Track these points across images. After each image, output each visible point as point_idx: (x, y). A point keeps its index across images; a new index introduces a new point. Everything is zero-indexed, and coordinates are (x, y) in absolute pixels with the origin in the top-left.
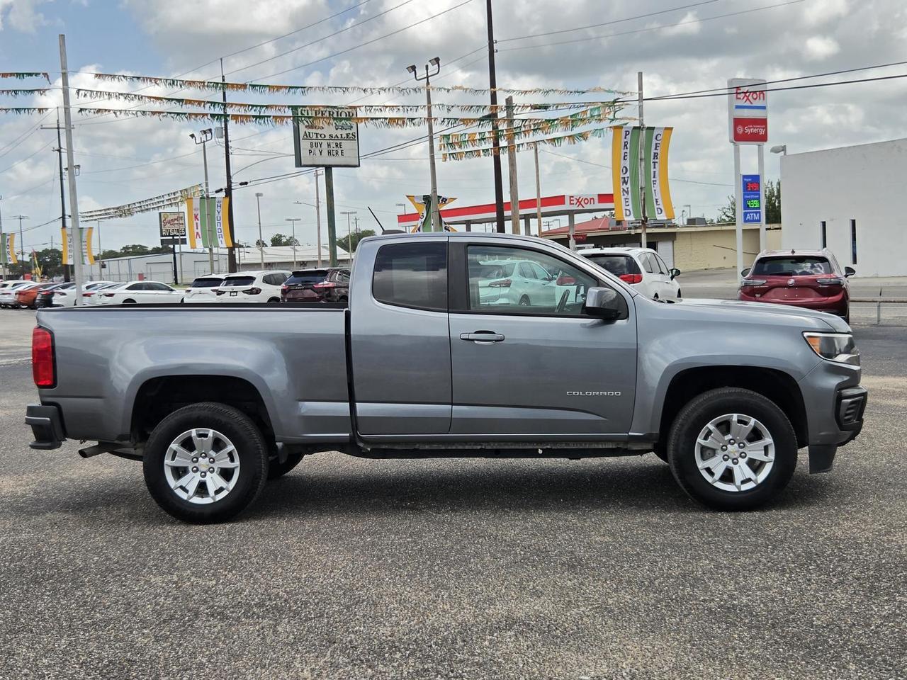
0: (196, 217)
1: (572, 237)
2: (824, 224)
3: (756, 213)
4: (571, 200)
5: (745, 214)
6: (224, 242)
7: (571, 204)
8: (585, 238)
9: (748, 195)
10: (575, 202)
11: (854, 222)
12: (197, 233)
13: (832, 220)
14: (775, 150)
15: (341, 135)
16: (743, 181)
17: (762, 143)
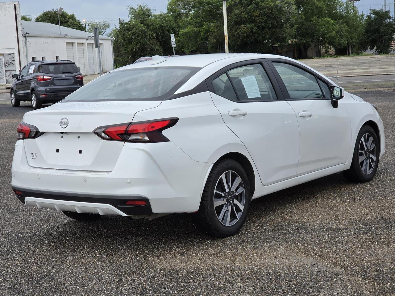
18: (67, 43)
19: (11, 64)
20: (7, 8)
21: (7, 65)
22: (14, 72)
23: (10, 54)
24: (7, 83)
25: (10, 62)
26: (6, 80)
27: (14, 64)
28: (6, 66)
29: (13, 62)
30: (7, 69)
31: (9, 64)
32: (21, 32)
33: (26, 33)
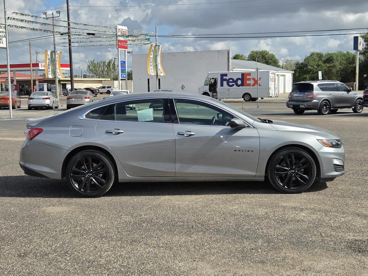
1: (37, 80)
2: (148, 80)
3: (125, 74)
4: (41, 65)
5: (121, 75)
7: (41, 67)
8: (43, 81)
9: (122, 68)
10: (43, 66)
11: (159, 80)
13: (152, 78)
15: (2, 35)
16: (121, 63)
17: (126, 50)
20: (224, 53)
32: (231, 67)
33: (234, 68)
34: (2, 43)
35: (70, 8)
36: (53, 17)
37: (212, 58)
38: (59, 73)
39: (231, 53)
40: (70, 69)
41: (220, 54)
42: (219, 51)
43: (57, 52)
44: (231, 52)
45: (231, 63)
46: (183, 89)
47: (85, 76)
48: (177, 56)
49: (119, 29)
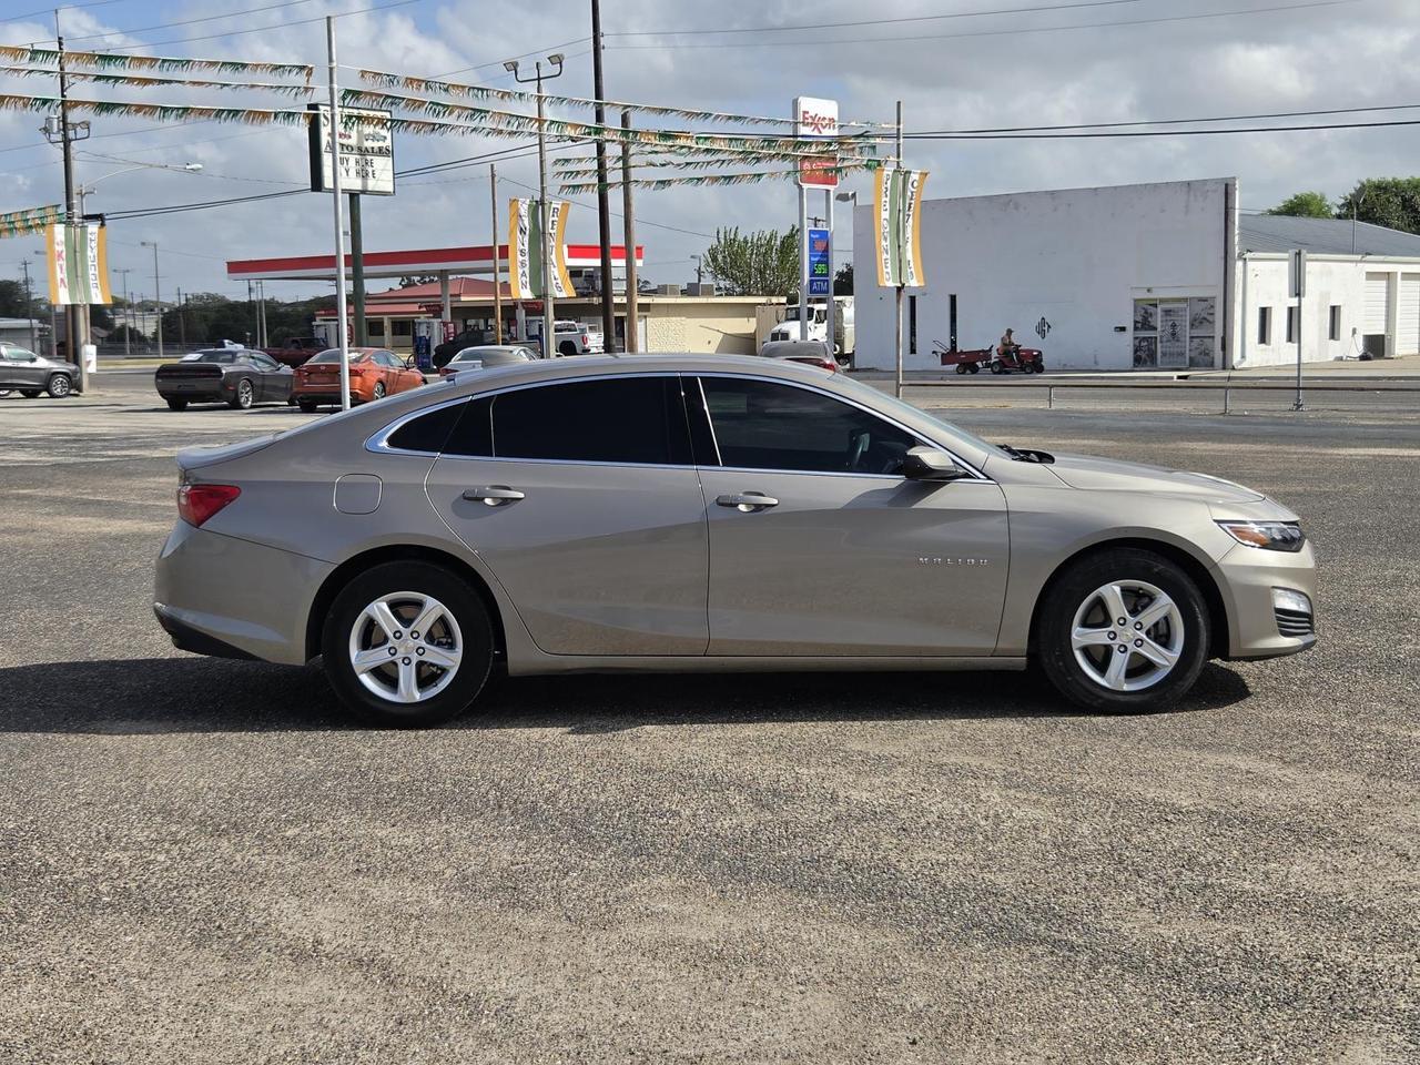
0: (60, 255)
2: (914, 299)
3: (824, 281)
5: (811, 282)
6: (100, 296)
9: (816, 256)
11: (953, 298)
12: (62, 280)
13: (925, 294)
14: (843, 197)
15: (372, 148)
16: (810, 238)
17: (831, 188)
18: (1367, 273)
19: (1205, 323)
20: (1209, 193)
21: (1196, 324)
22: (1211, 340)
23: (1205, 300)
24: (1190, 366)
25: (1205, 319)
26: (1190, 358)
27: (1210, 322)
28: (1192, 325)
29: (1209, 318)
30: (1196, 333)
31: (1201, 323)
32: (1237, 248)
33: (1248, 251)
34: (370, 174)
35: (603, 41)
36: (539, 79)
37: (1163, 211)
38: (559, 281)
39: (1237, 192)
40: (599, 264)
41: (1192, 198)
42: (1189, 183)
43: (553, 206)
44: (1237, 186)
45: (1237, 232)
46: (1042, 333)
47: (692, 290)
48: (1025, 208)
49: (805, 112)
